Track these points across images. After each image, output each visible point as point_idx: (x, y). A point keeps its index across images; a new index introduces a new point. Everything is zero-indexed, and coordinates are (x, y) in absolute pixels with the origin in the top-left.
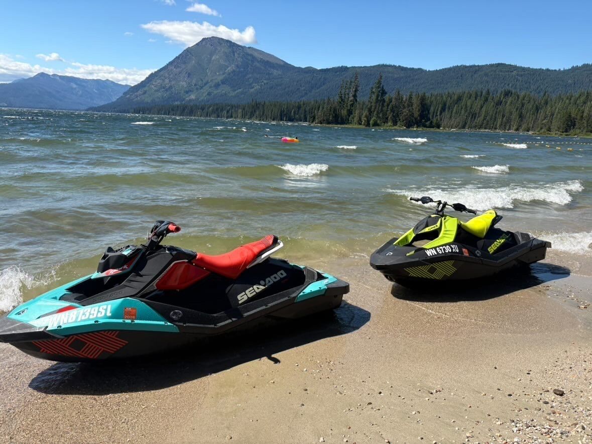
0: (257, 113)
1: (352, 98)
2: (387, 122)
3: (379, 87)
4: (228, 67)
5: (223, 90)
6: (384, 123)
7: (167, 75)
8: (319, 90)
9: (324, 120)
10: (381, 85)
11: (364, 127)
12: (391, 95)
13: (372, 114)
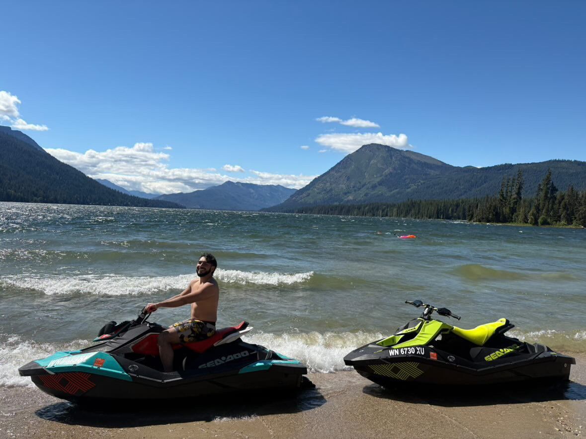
0: (413, 211)
1: (515, 196)
2: (560, 221)
3: (547, 184)
4: (385, 170)
5: (380, 191)
6: (556, 221)
7: (328, 179)
8: (479, 188)
9: (483, 219)
10: (551, 182)
11: (531, 225)
12: (562, 191)
13: (540, 212)
